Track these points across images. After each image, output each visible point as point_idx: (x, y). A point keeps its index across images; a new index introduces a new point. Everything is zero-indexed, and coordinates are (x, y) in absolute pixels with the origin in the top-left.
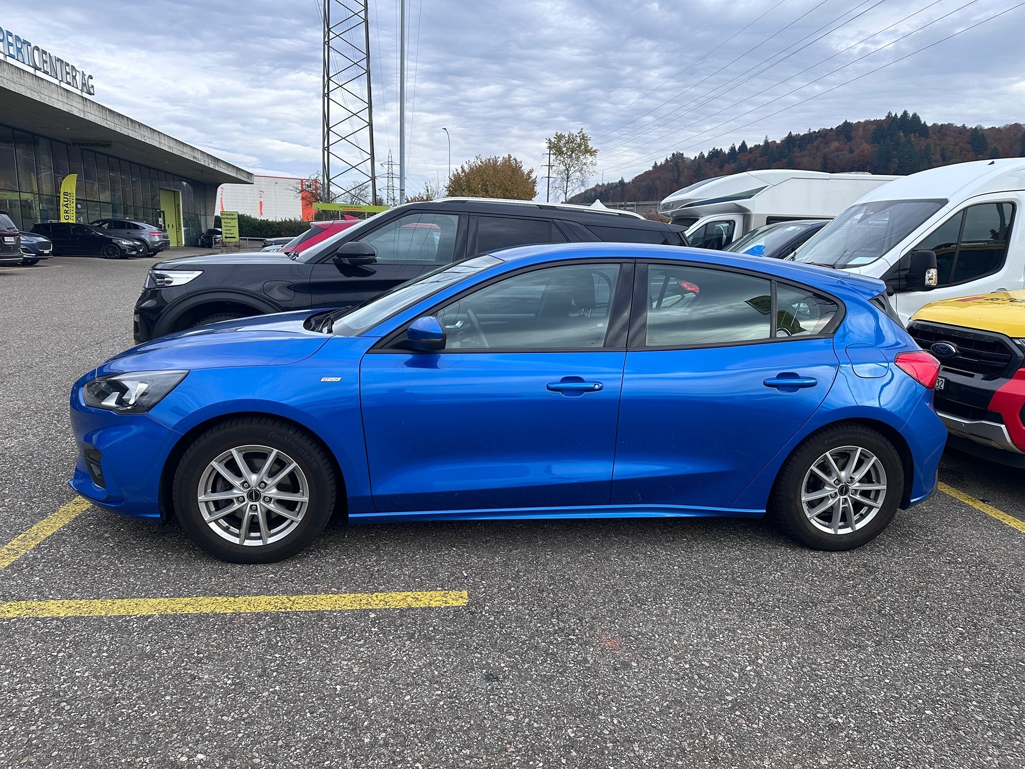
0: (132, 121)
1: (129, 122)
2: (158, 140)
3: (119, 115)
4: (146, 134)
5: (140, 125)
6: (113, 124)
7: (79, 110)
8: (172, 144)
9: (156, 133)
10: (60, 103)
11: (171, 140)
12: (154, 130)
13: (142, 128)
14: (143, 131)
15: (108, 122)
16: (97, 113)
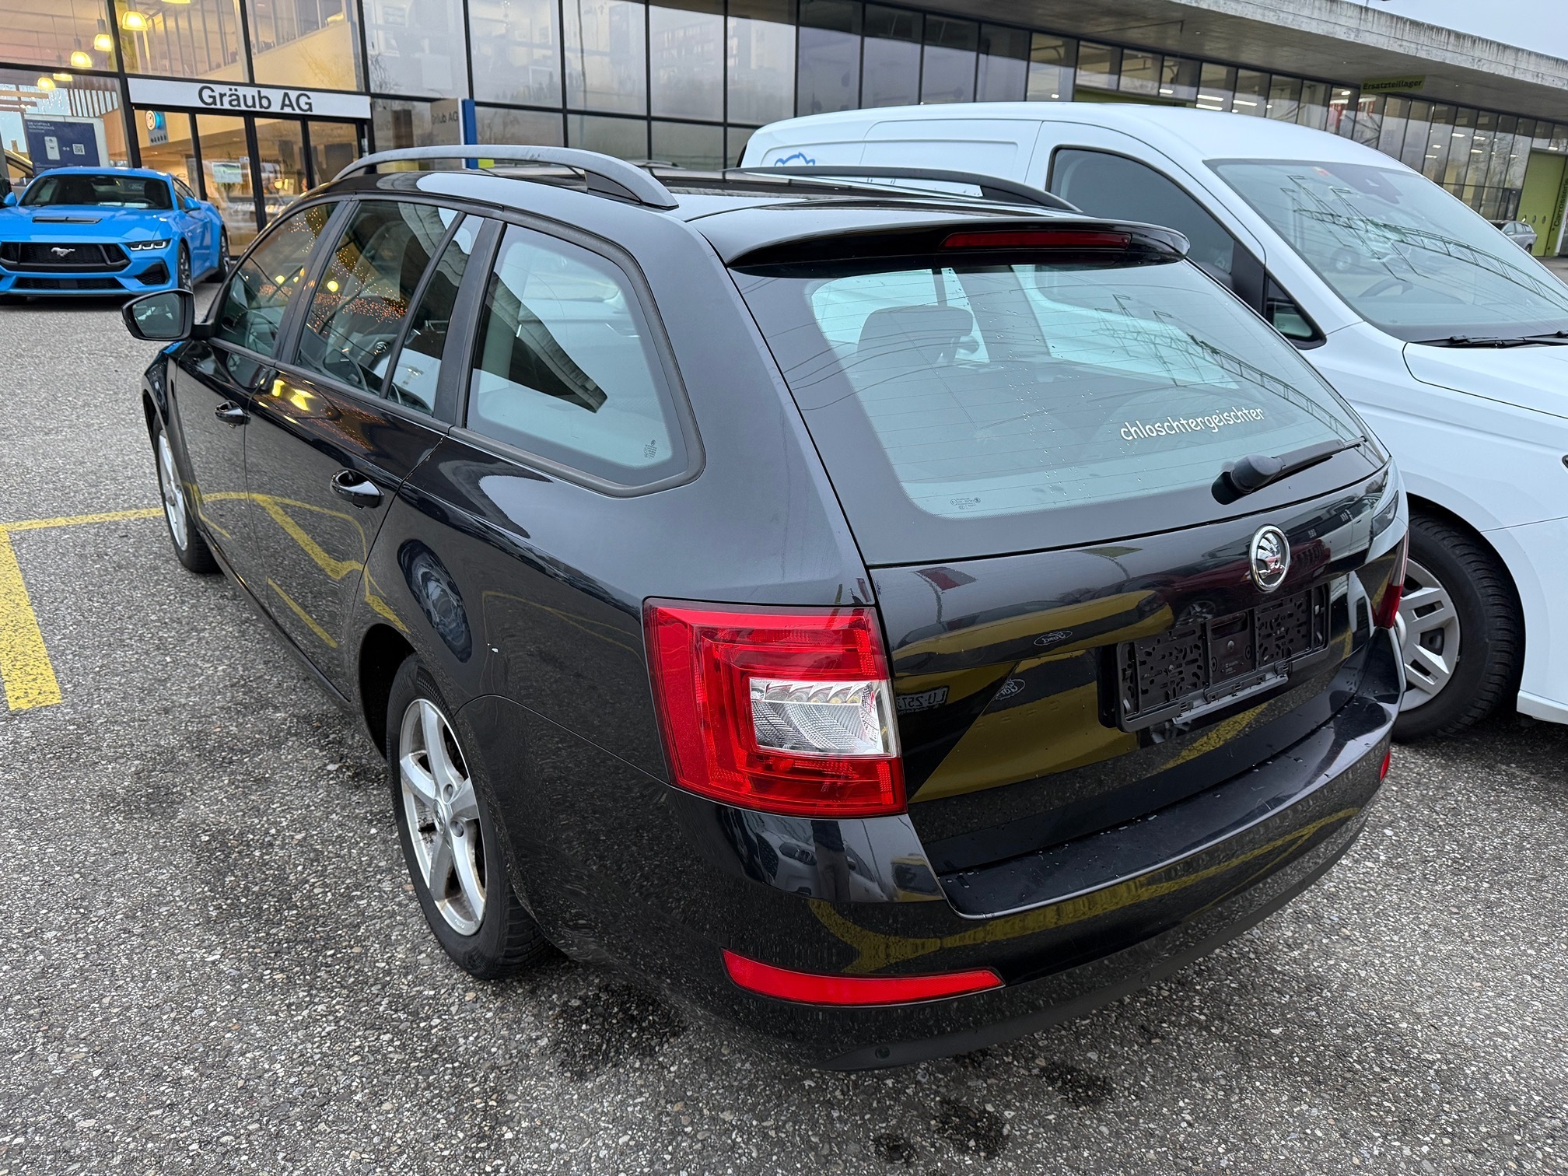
0: (1459, 36)
1: (1452, 38)
2: (1511, 63)
3: (1431, 28)
4: (1485, 56)
5: (1474, 40)
6: (1414, 46)
7: (1349, 29)
8: (1545, 68)
9: (1509, 54)
10: (1314, 23)
11: (1544, 62)
12: (1506, 47)
13: (1479, 46)
14: (1478, 51)
15: (1404, 43)
16: (1383, 30)
